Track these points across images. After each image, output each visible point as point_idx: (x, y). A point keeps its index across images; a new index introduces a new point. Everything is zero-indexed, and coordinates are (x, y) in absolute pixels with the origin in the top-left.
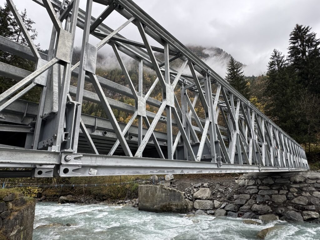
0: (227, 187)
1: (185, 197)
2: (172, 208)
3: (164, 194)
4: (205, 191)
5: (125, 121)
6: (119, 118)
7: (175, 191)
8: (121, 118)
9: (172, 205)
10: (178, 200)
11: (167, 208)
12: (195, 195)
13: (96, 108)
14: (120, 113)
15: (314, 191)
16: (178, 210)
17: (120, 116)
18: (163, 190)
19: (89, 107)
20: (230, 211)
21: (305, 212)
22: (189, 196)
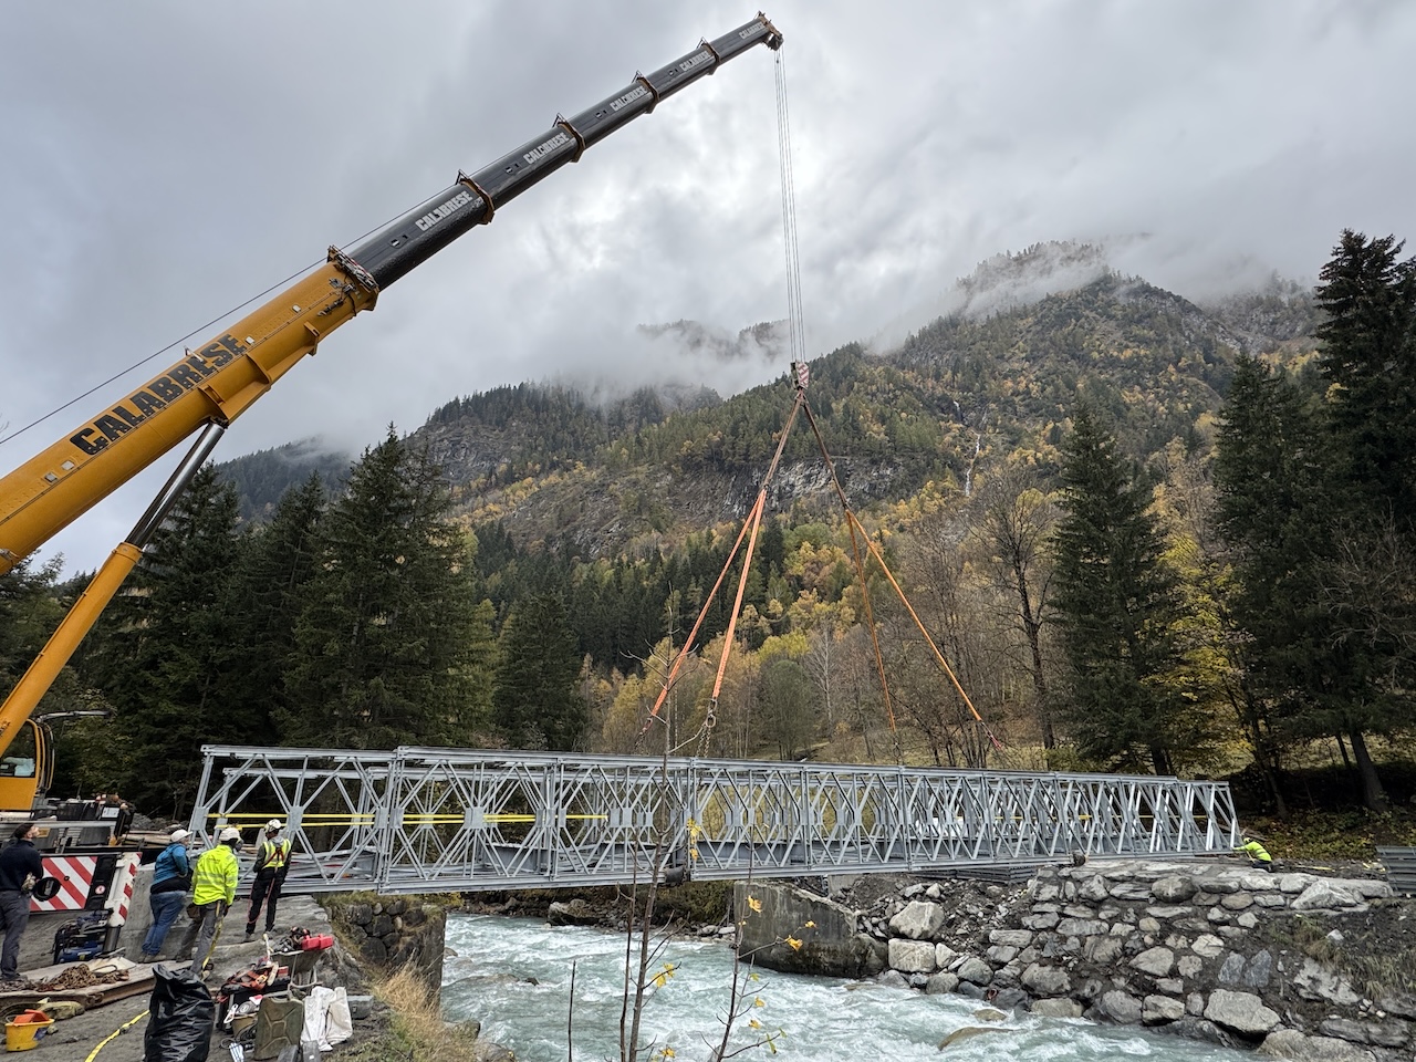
0: (997, 900)
1: (861, 927)
2: (818, 961)
3: (795, 915)
4: (920, 912)
5: (789, 613)
6: (767, 605)
7: (825, 906)
8: (773, 602)
9: (818, 950)
10: (835, 936)
11: (805, 958)
12: (892, 923)
13: (686, 572)
14: (770, 582)
15: (1203, 933)
16: (838, 966)
17: (768, 594)
18: (793, 901)
19: (659, 573)
20: (967, 980)
21: (1150, 999)
22: (875, 925)
